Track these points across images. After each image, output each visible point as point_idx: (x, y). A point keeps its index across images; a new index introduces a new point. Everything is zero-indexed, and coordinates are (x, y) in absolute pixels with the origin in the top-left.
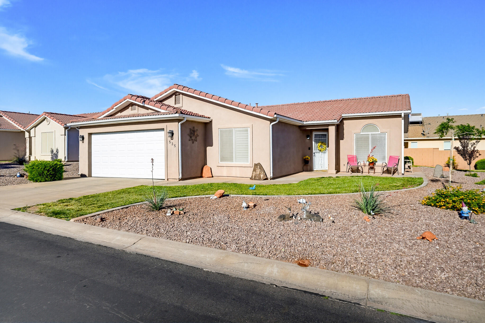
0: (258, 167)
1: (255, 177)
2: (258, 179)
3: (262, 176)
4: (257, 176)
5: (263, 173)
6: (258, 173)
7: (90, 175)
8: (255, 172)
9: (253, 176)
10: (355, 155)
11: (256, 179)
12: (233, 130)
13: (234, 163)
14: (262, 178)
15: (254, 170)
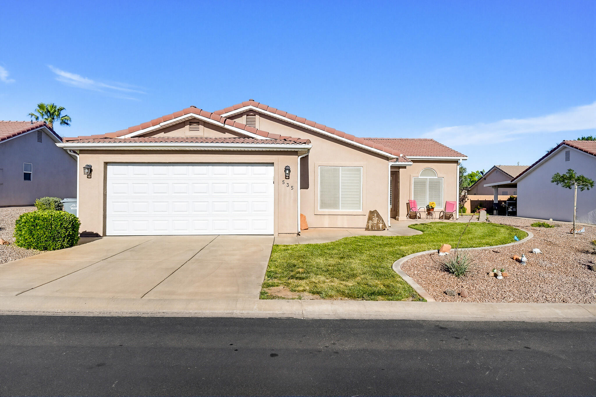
0: (375, 215)
1: (372, 227)
2: (376, 229)
3: (381, 225)
4: (375, 226)
5: (382, 222)
6: (376, 222)
7: (105, 234)
8: (372, 220)
9: (370, 226)
10: (413, 200)
11: (374, 229)
12: (339, 170)
13: (340, 210)
14: (381, 228)
15: (370, 219)
